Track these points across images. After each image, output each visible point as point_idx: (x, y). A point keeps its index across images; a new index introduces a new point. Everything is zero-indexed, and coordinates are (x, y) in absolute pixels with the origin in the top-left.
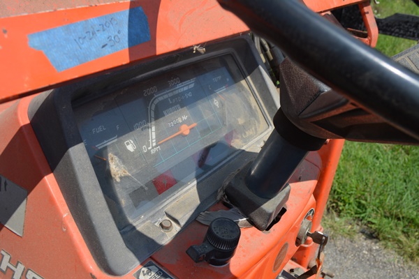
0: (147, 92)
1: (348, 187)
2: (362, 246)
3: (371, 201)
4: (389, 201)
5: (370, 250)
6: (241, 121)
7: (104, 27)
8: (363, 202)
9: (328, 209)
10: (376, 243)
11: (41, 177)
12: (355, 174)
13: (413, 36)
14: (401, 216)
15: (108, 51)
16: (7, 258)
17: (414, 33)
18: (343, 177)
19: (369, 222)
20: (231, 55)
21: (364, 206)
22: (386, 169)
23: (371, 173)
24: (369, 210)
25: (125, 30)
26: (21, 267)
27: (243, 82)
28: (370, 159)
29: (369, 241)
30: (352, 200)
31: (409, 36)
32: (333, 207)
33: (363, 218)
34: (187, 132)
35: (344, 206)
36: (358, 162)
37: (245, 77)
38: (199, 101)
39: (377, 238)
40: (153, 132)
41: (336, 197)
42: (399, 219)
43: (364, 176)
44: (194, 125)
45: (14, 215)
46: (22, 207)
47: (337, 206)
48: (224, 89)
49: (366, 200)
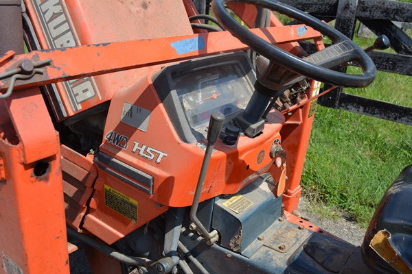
0: (197, 77)
1: (333, 184)
2: (343, 226)
3: (351, 193)
4: (365, 193)
5: (349, 229)
6: (242, 96)
7: (191, 42)
8: (345, 194)
9: (317, 200)
10: (354, 224)
11: (158, 104)
12: (339, 174)
13: (386, 69)
14: (373, 204)
15: (192, 50)
16: (137, 144)
17: (386, 66)
18: (329, 175)
19: (349, 209)
20: (237, 64)
21: (345, 197)
22: (364, 171)
23: (352, 173)
24: (349, 200)
25: (197, 44)
26: (144, 147)
27: (244, 78)
28: (353, 163)
29: (348, 223)
30: (336, 192)
31: (383, 68)
32: (321, 198)
33: (345, 206)
34: (216, 97)
35: (330, 197)
36: (342, 165)
37: (244, 76)
38: (221, 84)
39: (355, 220)
40: (200, 95)
41: (324, 190)
42: (372, 207)
43: (346, 175)
44: (219, 95)
45: (143, 123)
46: (148, 118)
47: (325, 197)
48: (233, 81)
49: (347, 193)
